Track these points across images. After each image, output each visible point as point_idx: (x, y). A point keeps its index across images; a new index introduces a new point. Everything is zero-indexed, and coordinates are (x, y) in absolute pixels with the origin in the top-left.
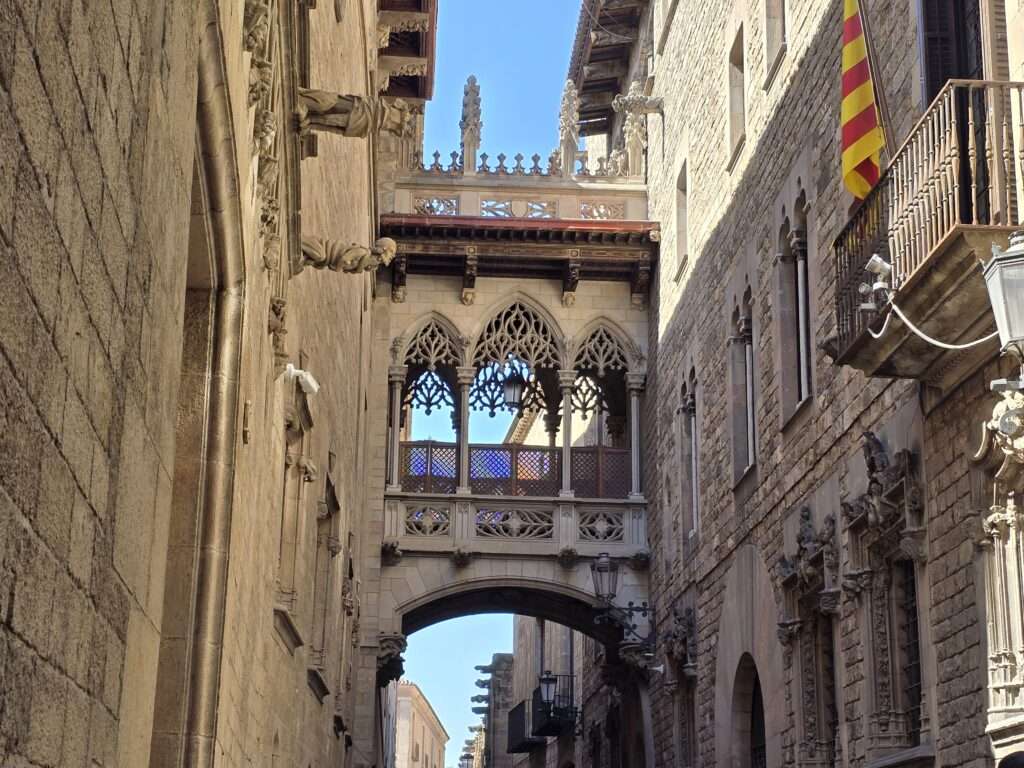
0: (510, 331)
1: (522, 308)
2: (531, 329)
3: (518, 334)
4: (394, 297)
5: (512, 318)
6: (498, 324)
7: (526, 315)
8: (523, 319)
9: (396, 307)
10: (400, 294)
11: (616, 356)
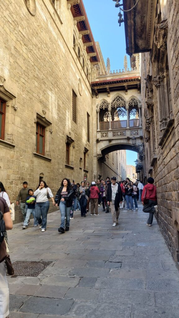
0: (117, 101)
1: (119, 96)
2: (120, 100)
3: (118, 101)
4: (96, 98)
5: (117, 99)
6: (115, 100)
7: (120, 98)
8: (119, 99)
9: (97, 99)
10: (97, 97)
11: (136, 103)
